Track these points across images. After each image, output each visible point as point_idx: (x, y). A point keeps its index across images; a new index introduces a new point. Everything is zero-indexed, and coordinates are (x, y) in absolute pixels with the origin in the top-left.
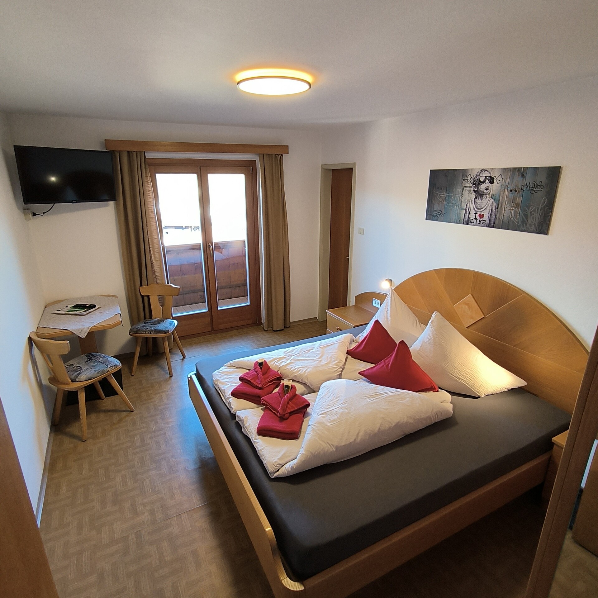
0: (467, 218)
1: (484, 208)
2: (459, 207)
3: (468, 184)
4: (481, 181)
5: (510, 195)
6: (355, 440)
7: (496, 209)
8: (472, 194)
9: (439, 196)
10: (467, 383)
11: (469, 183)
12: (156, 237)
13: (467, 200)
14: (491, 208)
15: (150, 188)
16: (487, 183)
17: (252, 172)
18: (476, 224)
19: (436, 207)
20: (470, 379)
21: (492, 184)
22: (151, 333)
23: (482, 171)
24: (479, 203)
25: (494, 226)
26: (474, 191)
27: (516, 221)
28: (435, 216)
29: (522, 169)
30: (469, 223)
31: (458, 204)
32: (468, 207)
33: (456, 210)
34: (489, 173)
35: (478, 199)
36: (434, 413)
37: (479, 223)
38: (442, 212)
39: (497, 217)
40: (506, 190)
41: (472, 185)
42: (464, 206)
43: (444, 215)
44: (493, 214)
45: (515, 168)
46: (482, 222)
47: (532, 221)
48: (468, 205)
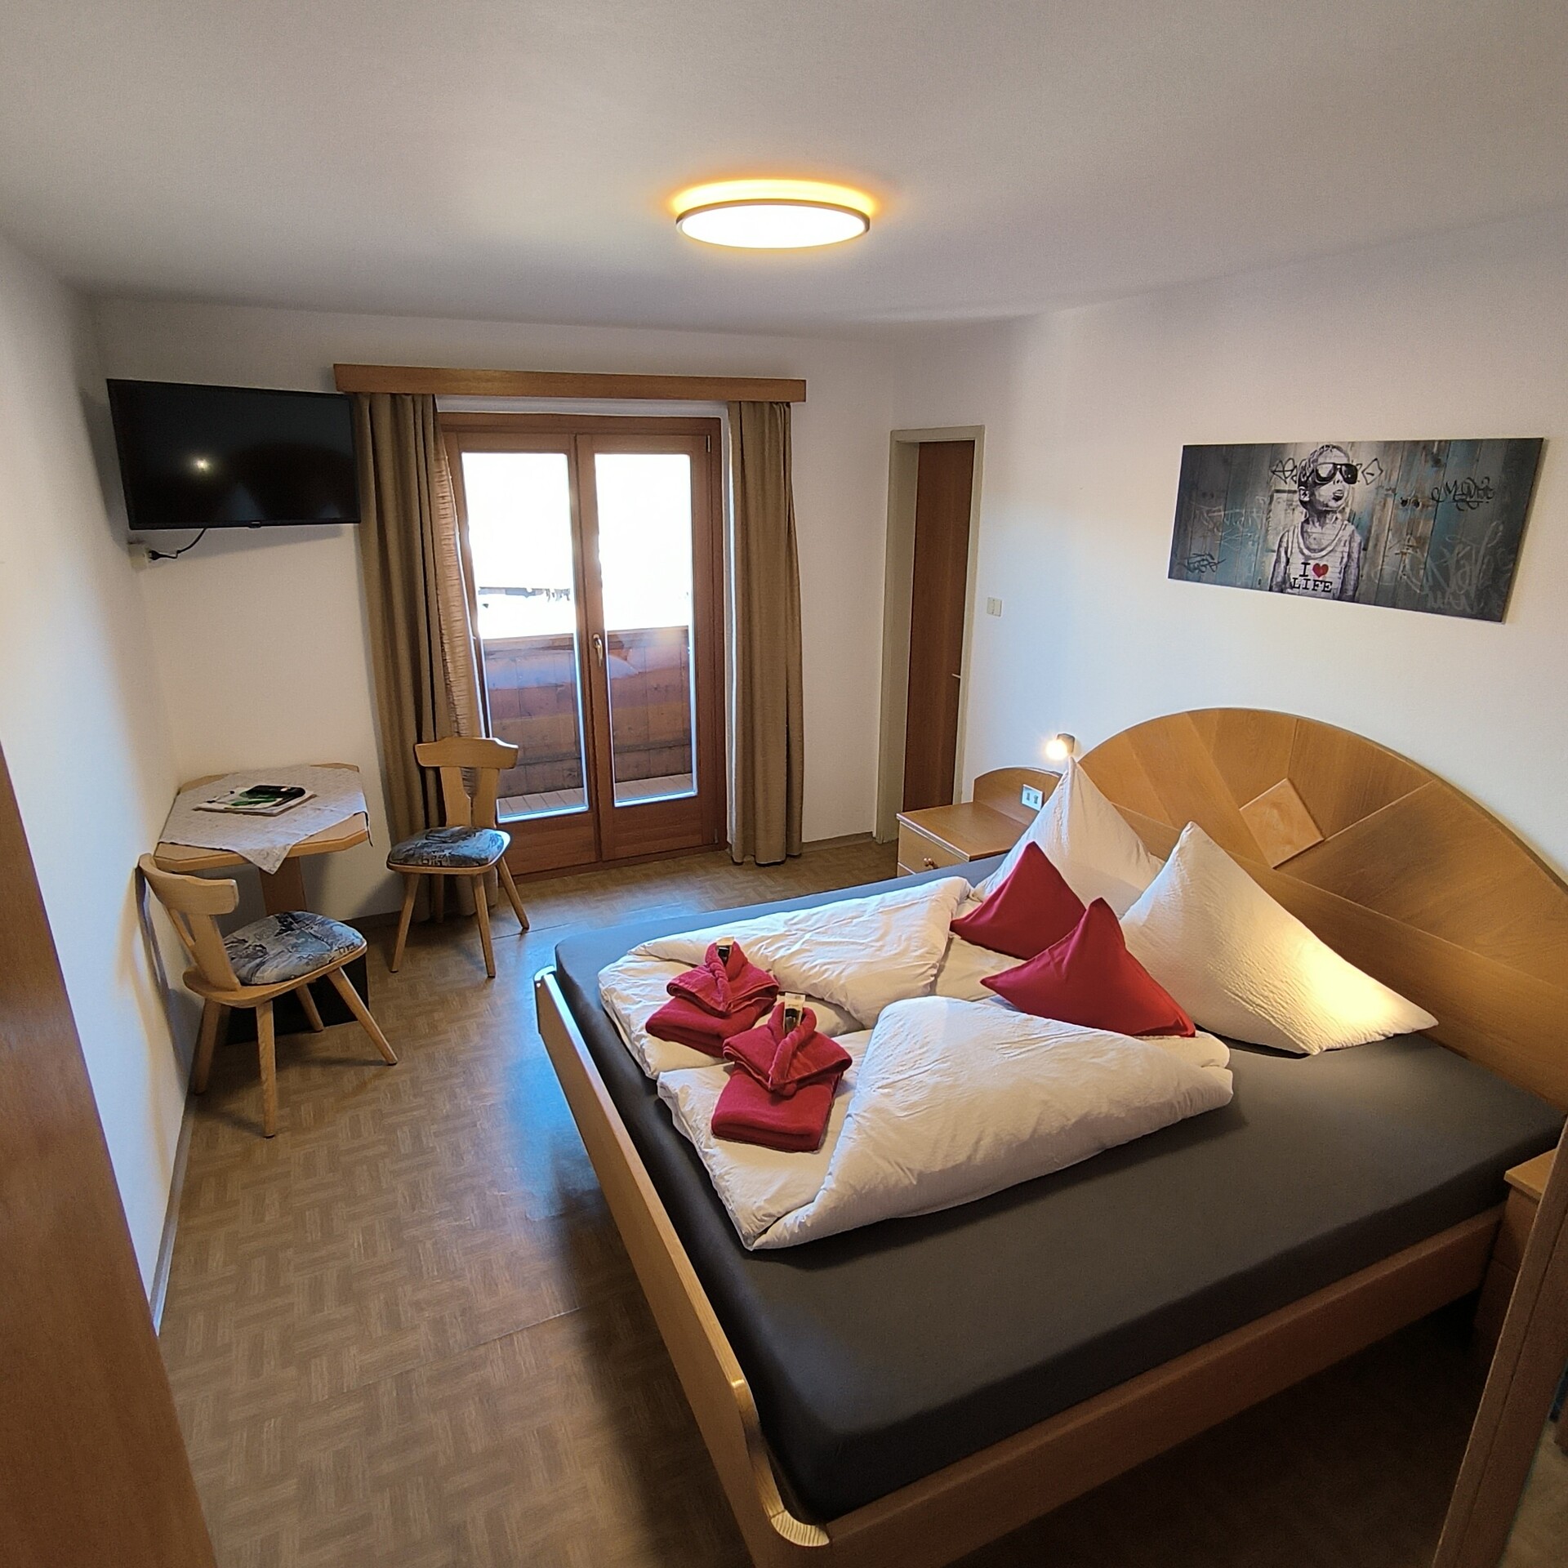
0: (1282, 574)
1: (1329, 549)
2: (1260, 546)
3: (1286, 483)
4: (1322, 475)
5: (1400, 513)
6: (969, 1158)
7: (1362, 552)
8: (1296, 511)
9: (1205, 515)
10: (1273, 1017)
11: (1288, 480)
12: (458, 616)
13: (1282, 528)
14: (1347, 549)
15: (445, 490)
16: (1338, 482)
17: (709, 450)
18: (1306, 591)
19: (1197, 546)
20: (1283, 1007)
21: (1352, 485)
22: (444, 864)
23: (1325, 449)
24: (1314, 535)
25: (1354, 595)
26: (1303, 503)
27: (1416, 585)
28: (1195, 569)
29: (1436, 444)
30: (1286, 588)
31: (1257, 536)
32: (1284, 545)
33: (1250, 555)
34: (1342, 455)
35: (1311, 523)
36: (1183, 1093)
37: (1314, 589)
38: (1213, 559)
39: (1364, 572)
40: (1390, 501)
41: (1297, 485)
42: (1274, 544)
43: (1219, 566)
44: (1354, 565)
45: (1418, 442)
46: (1321, 586)
47: (1460, 583)
48: (1285, 540)
